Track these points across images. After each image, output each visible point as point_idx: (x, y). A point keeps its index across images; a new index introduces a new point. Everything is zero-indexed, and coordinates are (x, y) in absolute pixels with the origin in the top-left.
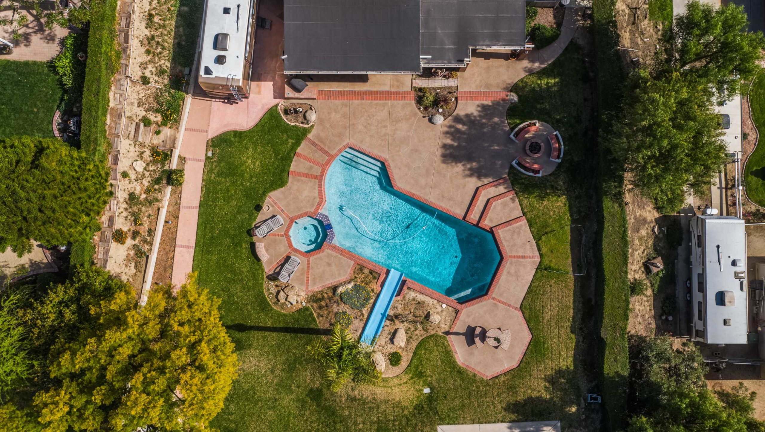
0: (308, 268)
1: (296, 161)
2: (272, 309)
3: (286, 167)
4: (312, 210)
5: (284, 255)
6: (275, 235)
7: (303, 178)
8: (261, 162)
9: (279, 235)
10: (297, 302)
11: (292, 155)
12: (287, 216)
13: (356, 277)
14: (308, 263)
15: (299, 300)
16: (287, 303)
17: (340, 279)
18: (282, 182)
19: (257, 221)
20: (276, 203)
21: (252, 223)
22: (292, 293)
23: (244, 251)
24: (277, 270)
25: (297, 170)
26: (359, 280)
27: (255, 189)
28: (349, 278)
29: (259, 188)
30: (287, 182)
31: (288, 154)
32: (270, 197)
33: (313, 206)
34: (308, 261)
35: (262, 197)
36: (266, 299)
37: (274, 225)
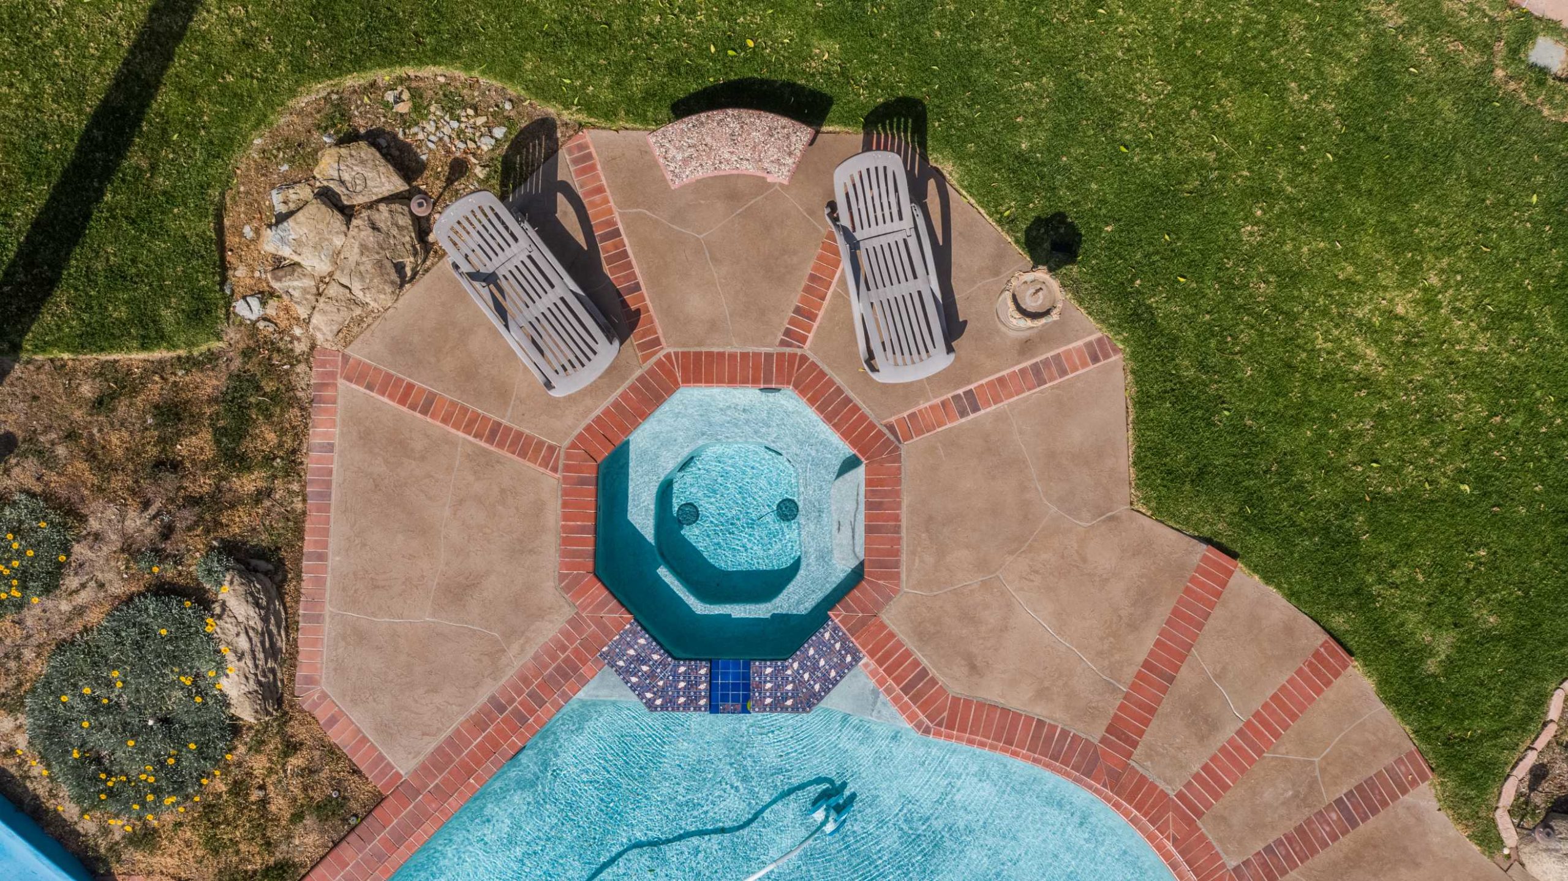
0: (495, 433)
1: (1289, 630)
2: (302, 71)
3: (1270, 546)
4: (892, 617)
5: (648, 299)
6: (817, 284)
7: (1150, 637)
8: (1365, 381)
9: (805, 314)
10: (280, 266)
11: (1338, 621)
12: (915, 425)
13: (291, 747)
14: (523, 446)
15: (295, 285)
16: (304, 192)
17: (328, 628)
18: (1172, 476)
19: (963, 202)
20: (1038, 374)
21: (960, 158)
22: (353, 254)
23: (785, 34)
24: (565, 214)
25: (1218, 617)
26: (259, 764)
27: (1194, 268)
28: (307, 698)
29: (1192, 297)
30: (1161, 511)
31: (1361, 595)
32: (1095, 353)
33: (922, 636)
34: (546, 455)
35: (1121, 294)
36: (390, 56)
37: (891, 307)
